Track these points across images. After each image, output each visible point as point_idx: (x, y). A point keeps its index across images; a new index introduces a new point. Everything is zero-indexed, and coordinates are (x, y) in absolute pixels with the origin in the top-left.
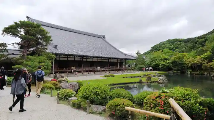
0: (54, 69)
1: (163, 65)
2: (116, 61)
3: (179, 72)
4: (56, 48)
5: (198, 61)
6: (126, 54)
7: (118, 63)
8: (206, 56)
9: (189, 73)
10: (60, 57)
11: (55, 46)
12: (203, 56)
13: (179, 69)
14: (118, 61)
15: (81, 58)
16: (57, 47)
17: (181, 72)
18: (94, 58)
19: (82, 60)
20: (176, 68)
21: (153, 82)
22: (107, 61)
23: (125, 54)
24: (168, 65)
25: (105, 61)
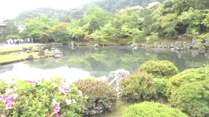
1: (45, 36)
3: (61, 43)
5: (80, 32)
8: (87, 27)
9: (73, 44)
12: (84, 27)
13: (61, 40)
17: (63, 44)
20: (58, 40)
21: (47, 57)
24: (50, 36)
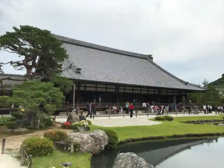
0: (74, 104)
2: (171, 94)
4: (79, 73)
6: (188, 82)
7: (175, 98)
10: (85, 87)
11: (77, 69)
14: (175, 94)
15: (115, 89)
16: (81, 71)
18: (136, 89)
19: (118, 91)
22: (157, 93)
23: (186, 83)
25: (153, 93)
